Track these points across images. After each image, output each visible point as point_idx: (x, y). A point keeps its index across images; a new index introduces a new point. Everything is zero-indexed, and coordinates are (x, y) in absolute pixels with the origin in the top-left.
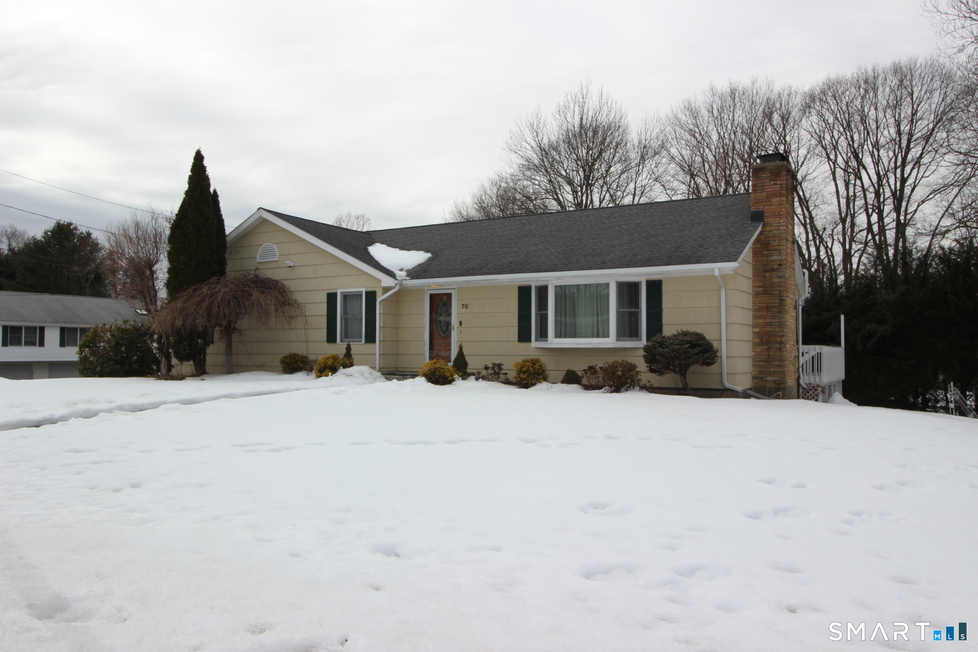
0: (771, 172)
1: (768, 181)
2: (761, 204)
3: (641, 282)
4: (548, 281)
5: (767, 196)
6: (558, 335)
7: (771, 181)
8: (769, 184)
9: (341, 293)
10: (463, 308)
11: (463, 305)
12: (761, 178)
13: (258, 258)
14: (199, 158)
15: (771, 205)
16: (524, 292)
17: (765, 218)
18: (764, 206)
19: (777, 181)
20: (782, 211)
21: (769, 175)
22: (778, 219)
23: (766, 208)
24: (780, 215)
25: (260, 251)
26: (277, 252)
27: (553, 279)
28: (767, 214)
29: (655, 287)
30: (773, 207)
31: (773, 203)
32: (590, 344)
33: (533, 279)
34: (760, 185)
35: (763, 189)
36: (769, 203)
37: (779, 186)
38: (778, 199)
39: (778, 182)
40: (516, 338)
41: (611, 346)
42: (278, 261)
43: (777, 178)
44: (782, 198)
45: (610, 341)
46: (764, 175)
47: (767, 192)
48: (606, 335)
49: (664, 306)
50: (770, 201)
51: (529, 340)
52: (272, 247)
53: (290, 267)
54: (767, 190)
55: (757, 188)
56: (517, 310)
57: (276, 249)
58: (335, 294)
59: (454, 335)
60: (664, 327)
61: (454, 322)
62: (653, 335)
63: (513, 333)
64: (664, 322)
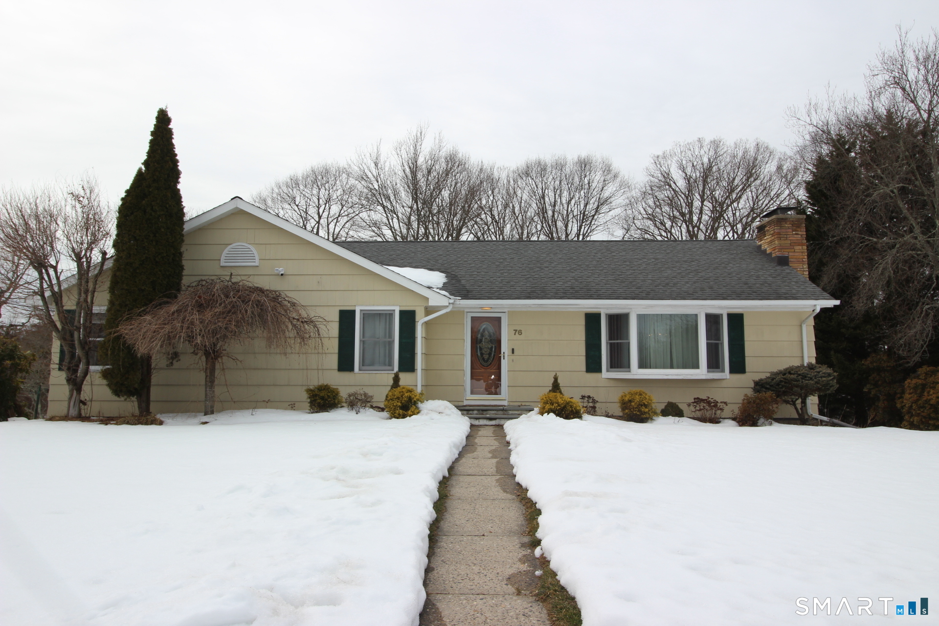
0: (792, 223)
1: (791, 231)
2: (785, 250)
3: (722, 315)
4: (631, 309)
5: (790, 244)
6: (642, 365)
7: (793, 231)
8: (792, 233)
9: (361, 311)
10: (515, 334)
11: (516, 331)
12: (784, 228)
13: (222, 260)
14: (163, 119)
15: (794, 252)
16: (592, 320)
17: (790, 263)
18: (788, 252)
19: (798, 231)
20: (805, 258)
21: (791, 225)
22: (802, 265)
23: (790, 254)
24: (803, 261)
25: (226, 251)
26: (256, 255)
27: (635, 308)
28: (792, 260)
29: (736, 320)
30: (797, 254)
31: (796, 251)
32: (680, 375)
33: (606, 306)
34: (784, 233)
35: (786, 238)
36: (793, 250)
37: (800, 236)
38: (800, 247)
39: (800, 233)
40: (584, 368)
41: (703, 377)
42: (257, 266)
43: (798, 229)
44: (803, 247)
45: (702, 372)
46: (786, 225)
47: (790, 240)
48: (696, 366)
49: (746, 338)
50: (794, 248)
51: (599, 370)
52: (249, 248)
53: (282, 275)
54: (791, 238)
55: (782, 236)
56: (584, 338)
57: (255, 251)
58: (353, 312)
59: (504, 364)
60: (747, 359)
61: (505, 348)
62: (738, 366)
63: (581, 362)
64: (747, 354)
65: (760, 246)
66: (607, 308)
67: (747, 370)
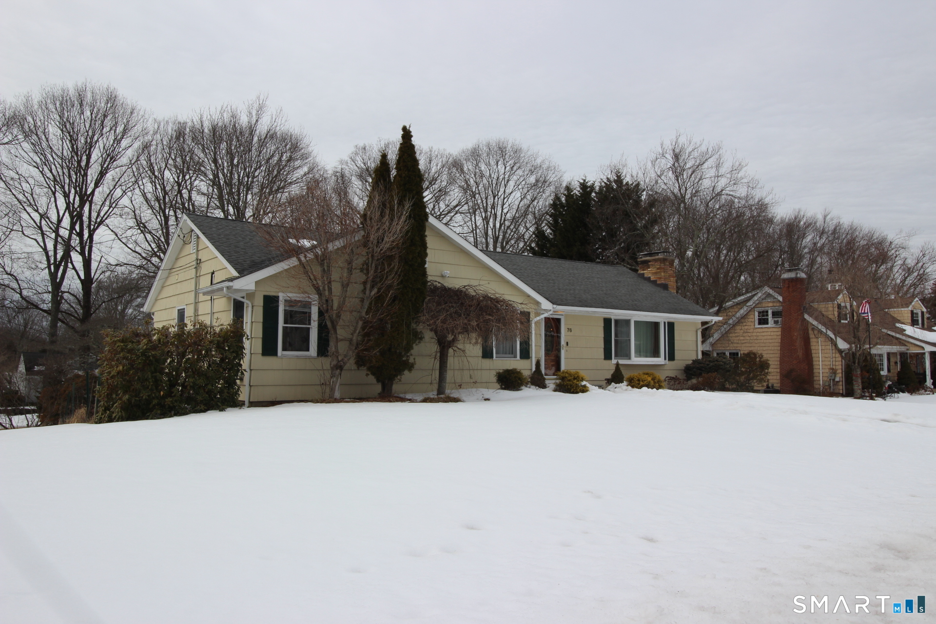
0: (669, 262)
1: (669, 267)
3: (668, 322)
4: (630, 317)
5: (669, 276)
6: (637, 354)
8: (669, 269)
10: (568, 332)
11: (568, 328)
12: (666, 265)
15: (670, 281)
16: (607, 322)
17: (669, 288)
18: (668, 281)
19: (672, 268)
20: (675, 286)
21: (669, 264)
22: (674, 290)
23: (669, 283)
24: (674, 288)
30: (671, 283)
35: (667, 272)
37: (672, 271)
38: (673, 279)
40: (603, 357)
41: (663, 363)
45: (660, 360)
46: (667, 263)
47: (669, 273)
48: (658, 356)
49: (675, 338)
50: (670, 279)
51: (610, 358)
55: (665, 270)
56: (603, 336)
59: (563, 352)
60: (675, 351)
61: (563, 343)
62: (671, 357)
63: (601, 353)
64: (675, 349)
65: (643, 274)
66: (616, 315)
67: (676, 358)
